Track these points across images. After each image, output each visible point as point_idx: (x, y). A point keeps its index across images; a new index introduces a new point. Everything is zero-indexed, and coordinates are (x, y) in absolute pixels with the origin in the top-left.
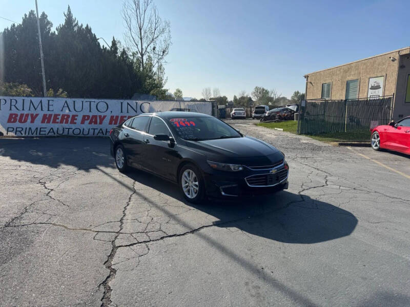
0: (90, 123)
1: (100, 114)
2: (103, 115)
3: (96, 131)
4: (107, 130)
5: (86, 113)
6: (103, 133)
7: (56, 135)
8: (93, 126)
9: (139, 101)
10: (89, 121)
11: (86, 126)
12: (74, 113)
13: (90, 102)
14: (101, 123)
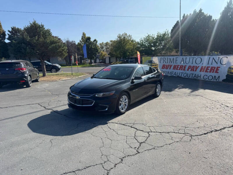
0: (191, 70)
1: (196, 65)
2: (197, 65)
3: (194, 75)
4: (198, 75)
5: (190, 64)
6: (196, 77)
7: (177, 76)
8: (192, 72)
9: (221, 56)
10: (191, 69)
11: (189, 72)
12: (185, 64)
13: (193, 58)
14: (196, 71)
